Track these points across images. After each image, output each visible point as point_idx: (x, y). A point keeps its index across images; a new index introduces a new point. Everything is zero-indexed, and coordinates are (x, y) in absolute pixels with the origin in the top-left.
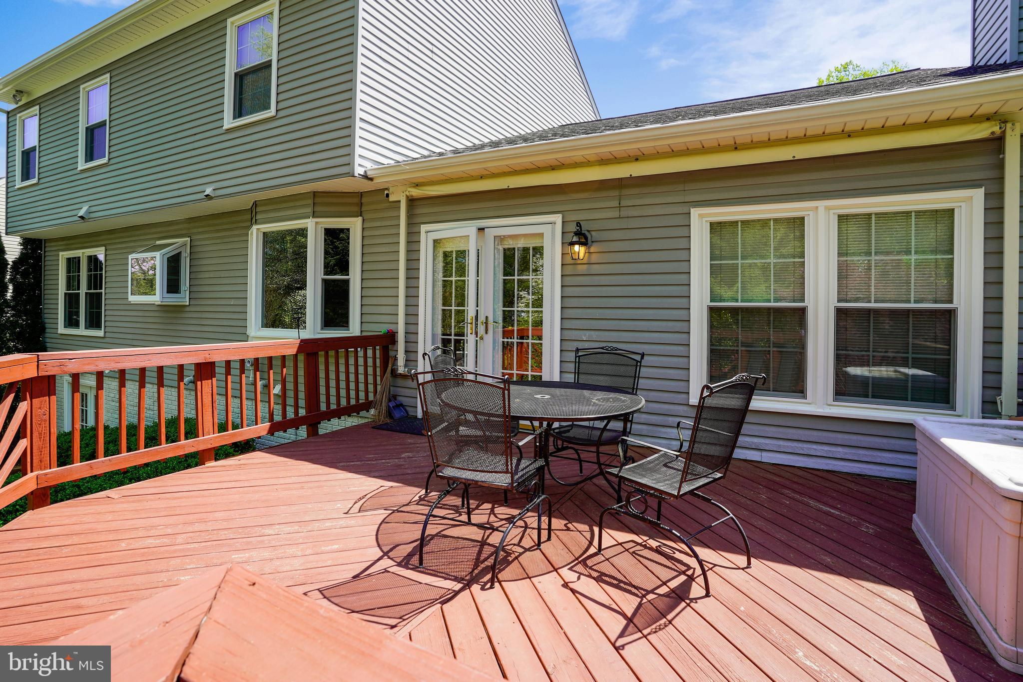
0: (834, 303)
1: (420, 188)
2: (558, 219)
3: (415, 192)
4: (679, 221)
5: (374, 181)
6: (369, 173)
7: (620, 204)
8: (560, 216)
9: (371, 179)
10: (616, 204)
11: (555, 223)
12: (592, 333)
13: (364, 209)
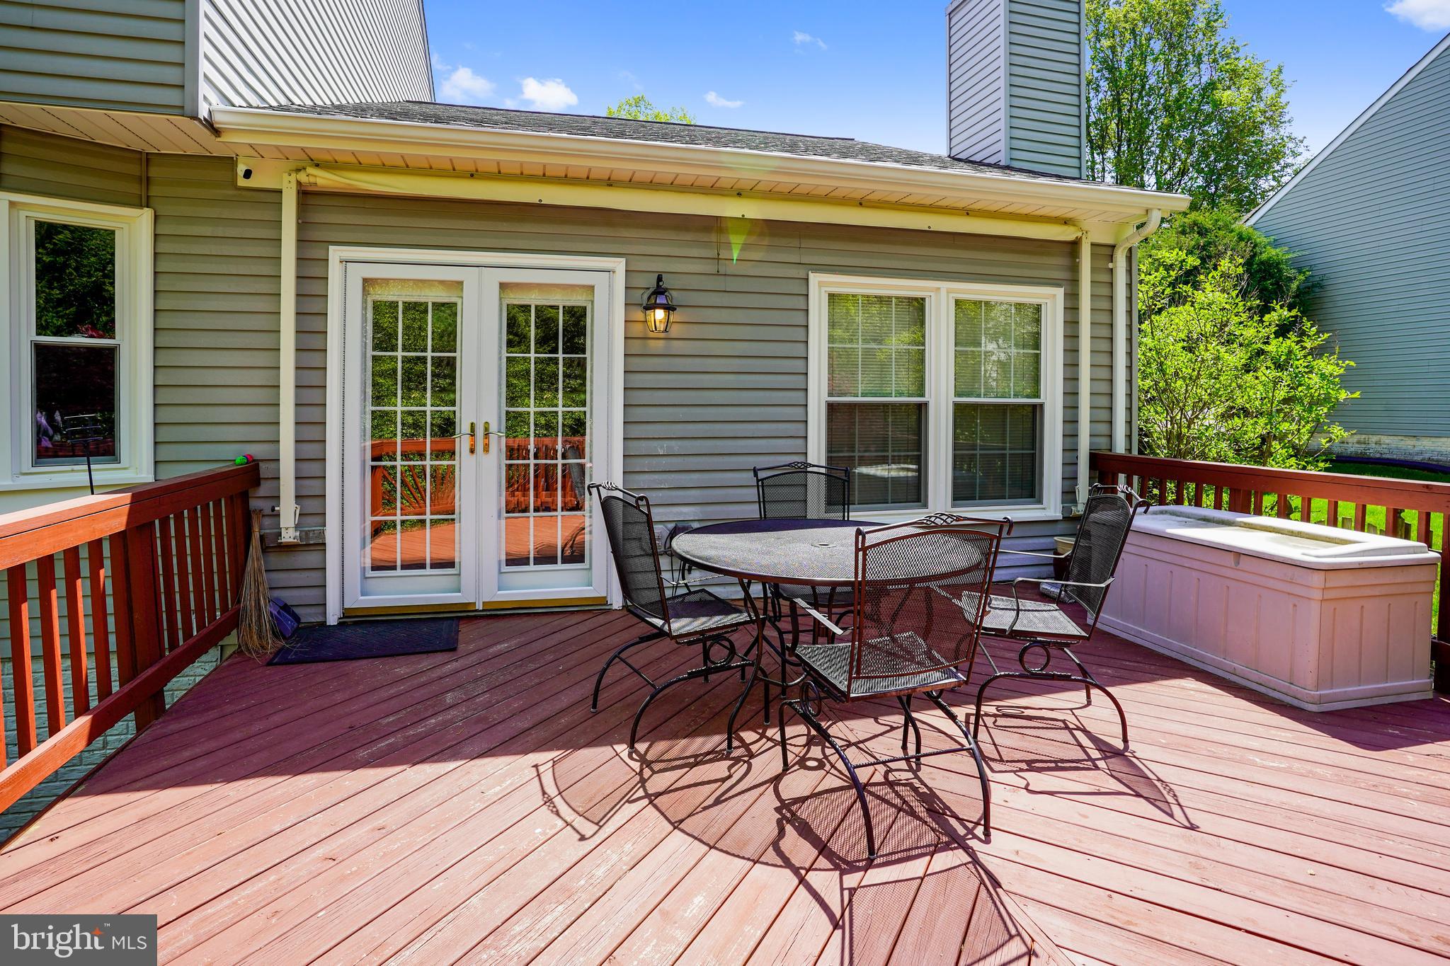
0: (953, 398)
1: (338, 172)
2: (619, 265)
3: (324, 179)
4: (797, 288)
5: (225, 138)
6: (217, 118)
7: (718, 254)
8: (623, 261)
9: (216, 132)
10: (713, 254)
11: (614, 272)
12: (673, 443)
13: (154, 191)
